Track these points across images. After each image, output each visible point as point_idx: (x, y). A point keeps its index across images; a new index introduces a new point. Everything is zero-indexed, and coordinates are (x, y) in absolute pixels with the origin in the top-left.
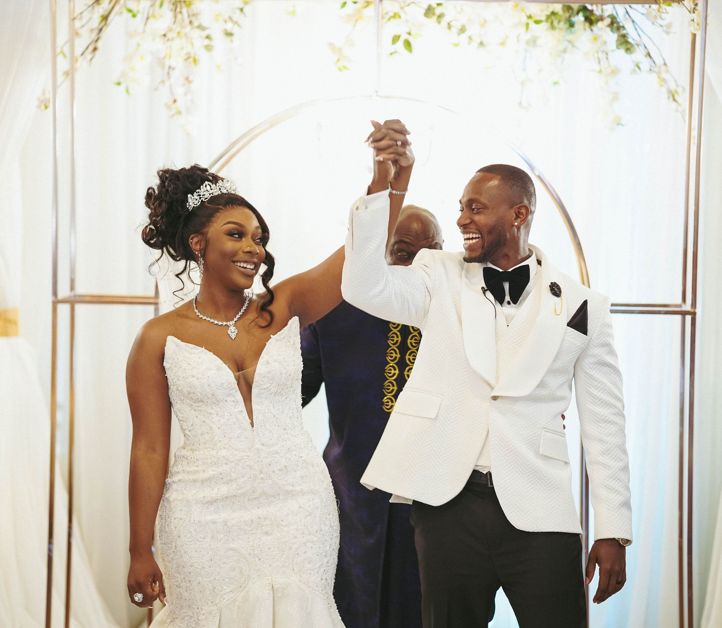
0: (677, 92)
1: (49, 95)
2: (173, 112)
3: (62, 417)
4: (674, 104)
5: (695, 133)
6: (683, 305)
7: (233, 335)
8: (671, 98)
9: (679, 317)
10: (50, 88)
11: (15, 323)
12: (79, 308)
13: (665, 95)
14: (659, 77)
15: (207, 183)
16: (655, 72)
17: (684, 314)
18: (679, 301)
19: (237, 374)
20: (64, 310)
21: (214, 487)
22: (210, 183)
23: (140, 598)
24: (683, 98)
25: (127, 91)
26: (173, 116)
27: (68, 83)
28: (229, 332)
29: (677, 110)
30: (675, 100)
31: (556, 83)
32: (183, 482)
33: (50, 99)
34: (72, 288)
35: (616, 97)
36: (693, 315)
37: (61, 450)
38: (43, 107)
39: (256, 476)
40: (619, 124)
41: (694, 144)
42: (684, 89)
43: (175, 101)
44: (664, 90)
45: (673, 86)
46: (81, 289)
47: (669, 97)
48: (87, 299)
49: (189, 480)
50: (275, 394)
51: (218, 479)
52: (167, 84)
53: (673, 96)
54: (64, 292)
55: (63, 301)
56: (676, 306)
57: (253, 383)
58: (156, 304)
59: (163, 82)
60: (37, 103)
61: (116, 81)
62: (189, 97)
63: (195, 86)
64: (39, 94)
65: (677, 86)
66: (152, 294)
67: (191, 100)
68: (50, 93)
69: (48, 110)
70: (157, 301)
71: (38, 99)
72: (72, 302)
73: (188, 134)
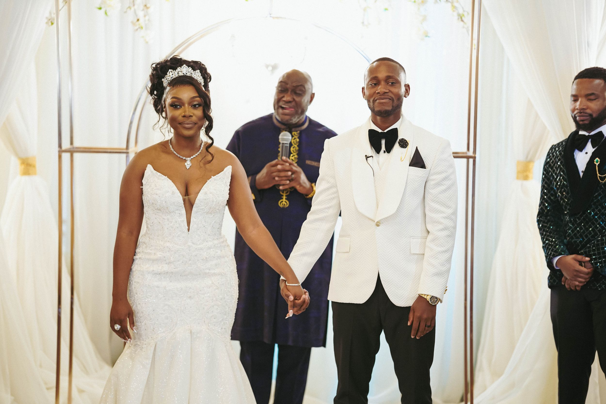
0: (463, 15)
1: (54, 16)
2: (137, 27)
3: (66, 228)
4: (462, 23)
5: (475, 42)
6: (468, 152)
7: (188, 167)
8: (460, 19)
9: (465, 160)
10: (54, 11)
11: (34, 166)
12: (76, 155)
13: (456, 17)
14: (452, 6)
15: (170, 70)
16: (450, 2)
17: (468, 158)
18: (465, 150)
19: (185, 197)
20: (66, 157)
21: (160, 265)
22: (172, 70)
23: (118, 328)
24: (468, 19)
25: (106, 13)
26: (137, 30)
27: (66, 7)
28: (186, 164)
29: (463, 27)
30: (462, 21)
31: (386, 9)
32: (142, 259)
33: (54, 17)
34: (72, 143)
35: (425, 18)
36: (474, 158)
37: (66, 249)
38: (50, 24)
39: (187, 262)
40: (426, 36)
41: (475, 49)
42: (468, 14)
43: (138, 20)
44: (455, 14)
45: (461, 12)
46: (77, 143)
47: (458, 19)
48: (82, 150)
49: (146, 258)
50: (207, 213)
51: (162, 260)
52: (133, 9)
53: (461, 18)
54: (66, 145)
55: (66, 151)
56: (463, 153)
57: (194, 204)
58: (127, 153)
59: (130, 7)
60: (46, 21)
61: (98, 6)
62: (147, 18)
63: (151, 10)
64: (47, 15)
65: (464, 11)
66: (125, 146)
67: (149, 20)
68: (54, 14)
69: (53, 25)
70: (128, 151)
71: (47, 18)
72: (72, 152)
73: (147, 42)
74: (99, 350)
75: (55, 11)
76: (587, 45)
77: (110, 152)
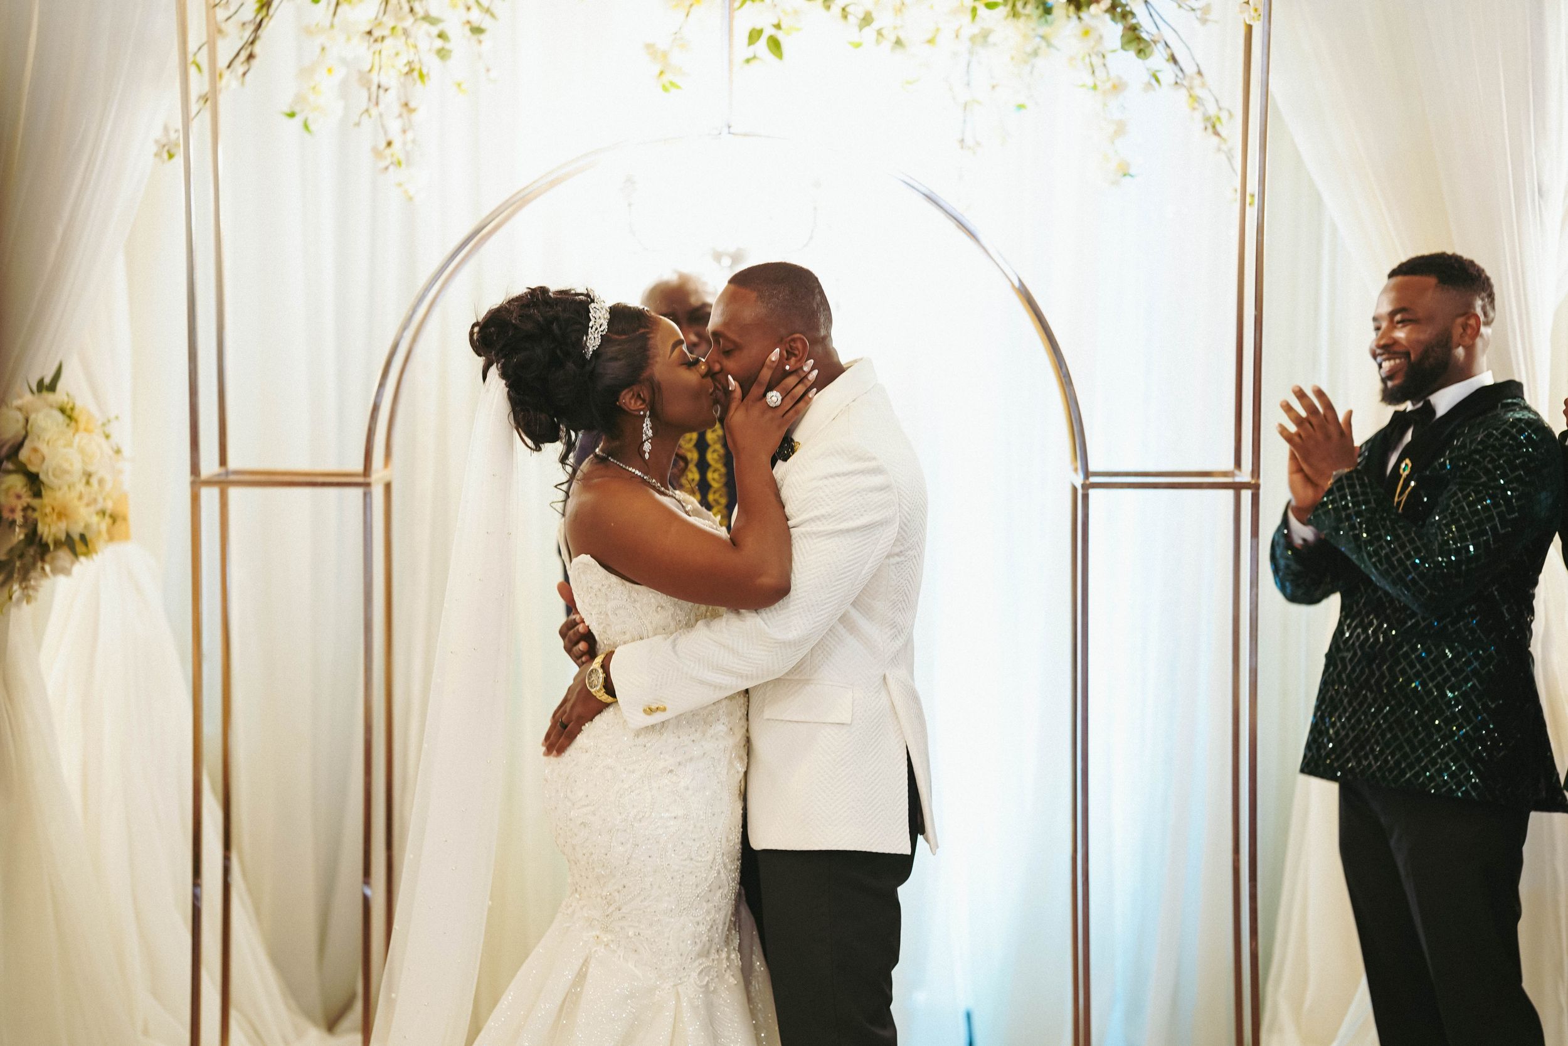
0: (1219, 118)
1: (177, 137)
2: (387, 162)
4: (1215, 140)
6: (1237, 472)
8: (1210, 130)
9: (1230, 494)
10: (178, 122)
11: (125, 519)
12: (234, 493)
13: (1200, 125)
14: (1191, 96)
16: (1184, 86)
17: (1237, 487)
18: (1230, 465)
20: (209, 496)
24: (1232, 130)
25: (306, 126)
26: (387, 168)
27: (206, 115)
29: (1219, 149)
30: (1217, 133)
31: (1021, 107)
33: (178, 140)
34: (223, 461)
35: (1120, 129)
36: (1255, 488)
38: (165, 156)
40: (1125, 175)
42: (1232, 115)
43: (389, 144)
44: (1198, 115)
45: (1212, 110)
46: (237, 462)
47: (1206, 129)
48: (247, 479)
52: (375, 114)
53: (1214, 127)
54: (209, 466)
55: (209, 483)
56: (1225, 474)
58: (367, 485)
59: (368, 111)
60: (154, 149)
61: (287, 110)
62: (410, 135)
63: (417, 117)
64: (157, 133)
65: (1220, 109)
66: (359, 467)
67: (414, 141)
68: (177, 131)
69: (174, 160)
70: (368, 480)
71: (157, 142)
72: (223, 483)
73: (411, 199)
74: (292, 989)
75: (180, 126)
76: (1537, 194)
77: (324, 484)
